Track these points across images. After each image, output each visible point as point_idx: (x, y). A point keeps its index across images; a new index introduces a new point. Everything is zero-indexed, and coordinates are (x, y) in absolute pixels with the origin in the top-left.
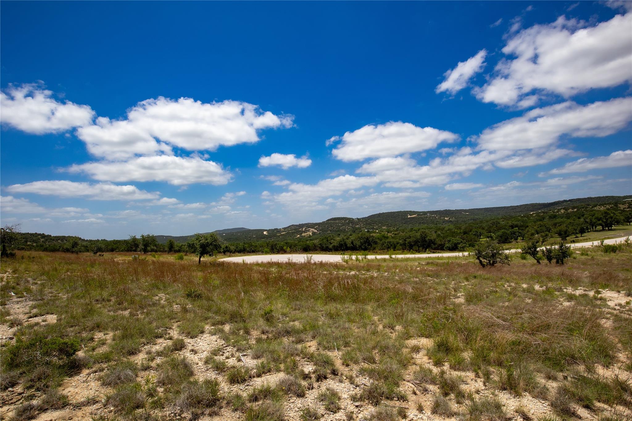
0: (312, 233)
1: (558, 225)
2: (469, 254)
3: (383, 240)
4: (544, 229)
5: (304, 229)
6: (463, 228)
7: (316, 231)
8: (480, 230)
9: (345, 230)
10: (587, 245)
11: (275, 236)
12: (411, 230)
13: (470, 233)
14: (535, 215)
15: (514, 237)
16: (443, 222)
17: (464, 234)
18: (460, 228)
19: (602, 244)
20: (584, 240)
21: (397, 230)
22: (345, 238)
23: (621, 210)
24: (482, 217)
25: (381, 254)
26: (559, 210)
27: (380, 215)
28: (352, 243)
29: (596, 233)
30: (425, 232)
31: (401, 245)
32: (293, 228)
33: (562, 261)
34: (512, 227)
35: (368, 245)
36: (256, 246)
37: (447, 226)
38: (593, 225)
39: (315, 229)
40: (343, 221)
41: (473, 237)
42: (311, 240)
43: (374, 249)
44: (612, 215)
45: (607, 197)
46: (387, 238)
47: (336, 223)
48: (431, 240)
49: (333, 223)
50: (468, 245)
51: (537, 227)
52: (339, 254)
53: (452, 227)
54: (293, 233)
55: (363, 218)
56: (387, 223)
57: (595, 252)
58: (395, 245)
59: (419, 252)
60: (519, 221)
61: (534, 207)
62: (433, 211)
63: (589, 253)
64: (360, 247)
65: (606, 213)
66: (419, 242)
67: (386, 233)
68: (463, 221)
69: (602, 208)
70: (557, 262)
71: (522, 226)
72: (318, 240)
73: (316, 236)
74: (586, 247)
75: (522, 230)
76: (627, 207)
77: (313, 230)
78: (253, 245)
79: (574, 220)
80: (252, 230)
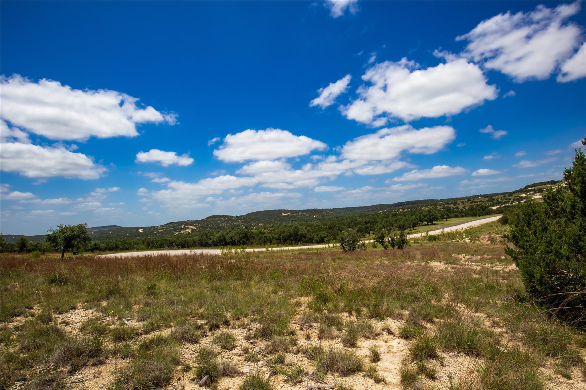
0: (191, 230)
1: (398, 221)
2: (334, 246)
3: (260, 236)
4: (388, 224)
5: (183, 227)
6: (328, 224)
7: (195, 228)
8: (342, 226)
9: (224, 227)
10: (418, 235)
11: (152, 233)
12: (285, 226)
13: (334, 228)
14: (382, 214)
15: (367, 231)
16: (312, 220)
17: (329, 229)
18: (326, 225)
19: (427, 235)
20: (416, 232)
21: (272, 227)
22: (224, 233)
23: (438, 210)
24: (343, 216)
25: (258, 248)
26: (399, 210)
27: (257, 213)
28: (231, 238)
29: (423, 227)
30: (297, 227)
31: (276, 239)
32: (171, 225)
33: (402, 247)
34: (366, 223)
35: (247, 240)
36: (130, 244)
37: (315, 223)
38: (421, 221)
39: (195, 226)
40: (222, 219)
41: (336, 231)
42: (190, 237)
43: (252, 243)
44: (433, 213)
45: (430, 200)
46: (264, 233)
47: (216, 221)
48: (302, 234)
49: (213, 221)
50: (332, 239)
51: (384, 222)
52: (218, 249)
53: (319, 223)
54: (171, 230)
55: (241, 216)
56: (264, 221)
57: (423, 241)
58: (270, 239)
59: (292, 244)
60: (370, 218)
61: (381, 207)
62: (304, 210)
63: (419, 241)
64: (239, 242)
65: (429, 211)
66: (292, 236)
67: (263, 229)
68: (328, 219)
69: (427, 208)
70: (399, 248)
71: (373, 222)
72: (197, 237)
73: (195, 233)
74: (417, 237)
75: (373, 225)
76: (442, 207)
77: (193, 227)
78: (127, 243)
79: (409, 217)
80: (125, 228)
